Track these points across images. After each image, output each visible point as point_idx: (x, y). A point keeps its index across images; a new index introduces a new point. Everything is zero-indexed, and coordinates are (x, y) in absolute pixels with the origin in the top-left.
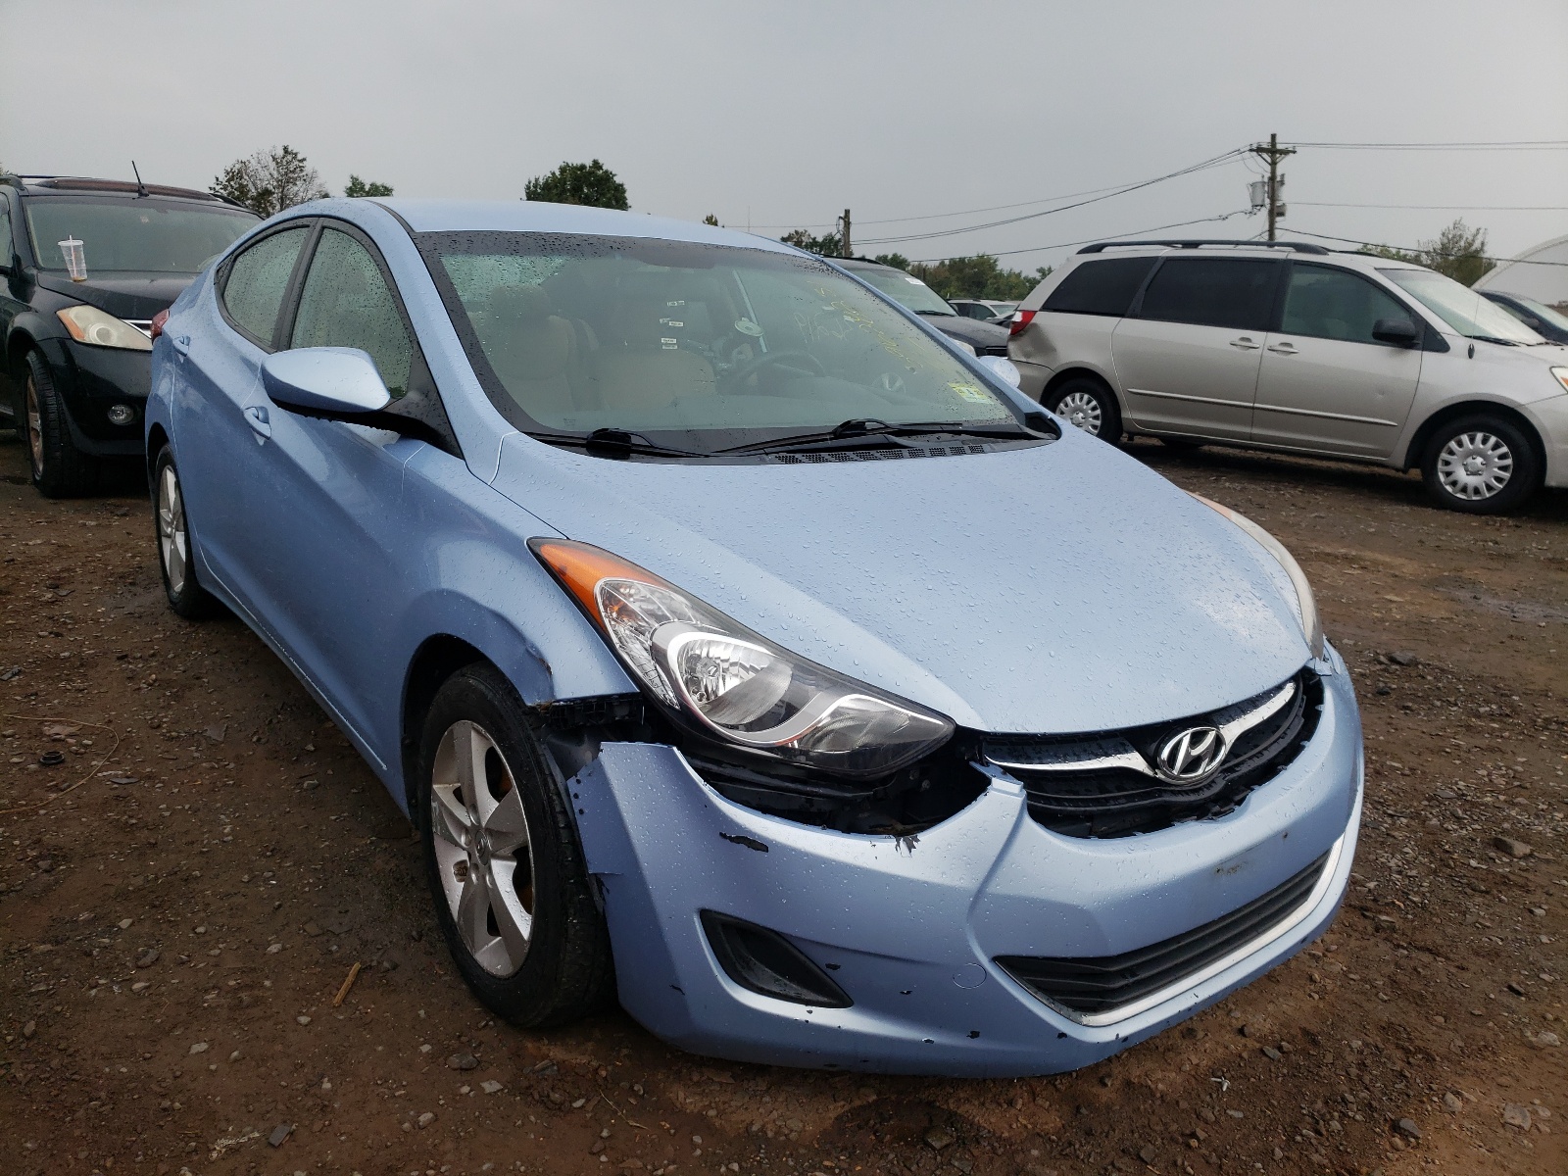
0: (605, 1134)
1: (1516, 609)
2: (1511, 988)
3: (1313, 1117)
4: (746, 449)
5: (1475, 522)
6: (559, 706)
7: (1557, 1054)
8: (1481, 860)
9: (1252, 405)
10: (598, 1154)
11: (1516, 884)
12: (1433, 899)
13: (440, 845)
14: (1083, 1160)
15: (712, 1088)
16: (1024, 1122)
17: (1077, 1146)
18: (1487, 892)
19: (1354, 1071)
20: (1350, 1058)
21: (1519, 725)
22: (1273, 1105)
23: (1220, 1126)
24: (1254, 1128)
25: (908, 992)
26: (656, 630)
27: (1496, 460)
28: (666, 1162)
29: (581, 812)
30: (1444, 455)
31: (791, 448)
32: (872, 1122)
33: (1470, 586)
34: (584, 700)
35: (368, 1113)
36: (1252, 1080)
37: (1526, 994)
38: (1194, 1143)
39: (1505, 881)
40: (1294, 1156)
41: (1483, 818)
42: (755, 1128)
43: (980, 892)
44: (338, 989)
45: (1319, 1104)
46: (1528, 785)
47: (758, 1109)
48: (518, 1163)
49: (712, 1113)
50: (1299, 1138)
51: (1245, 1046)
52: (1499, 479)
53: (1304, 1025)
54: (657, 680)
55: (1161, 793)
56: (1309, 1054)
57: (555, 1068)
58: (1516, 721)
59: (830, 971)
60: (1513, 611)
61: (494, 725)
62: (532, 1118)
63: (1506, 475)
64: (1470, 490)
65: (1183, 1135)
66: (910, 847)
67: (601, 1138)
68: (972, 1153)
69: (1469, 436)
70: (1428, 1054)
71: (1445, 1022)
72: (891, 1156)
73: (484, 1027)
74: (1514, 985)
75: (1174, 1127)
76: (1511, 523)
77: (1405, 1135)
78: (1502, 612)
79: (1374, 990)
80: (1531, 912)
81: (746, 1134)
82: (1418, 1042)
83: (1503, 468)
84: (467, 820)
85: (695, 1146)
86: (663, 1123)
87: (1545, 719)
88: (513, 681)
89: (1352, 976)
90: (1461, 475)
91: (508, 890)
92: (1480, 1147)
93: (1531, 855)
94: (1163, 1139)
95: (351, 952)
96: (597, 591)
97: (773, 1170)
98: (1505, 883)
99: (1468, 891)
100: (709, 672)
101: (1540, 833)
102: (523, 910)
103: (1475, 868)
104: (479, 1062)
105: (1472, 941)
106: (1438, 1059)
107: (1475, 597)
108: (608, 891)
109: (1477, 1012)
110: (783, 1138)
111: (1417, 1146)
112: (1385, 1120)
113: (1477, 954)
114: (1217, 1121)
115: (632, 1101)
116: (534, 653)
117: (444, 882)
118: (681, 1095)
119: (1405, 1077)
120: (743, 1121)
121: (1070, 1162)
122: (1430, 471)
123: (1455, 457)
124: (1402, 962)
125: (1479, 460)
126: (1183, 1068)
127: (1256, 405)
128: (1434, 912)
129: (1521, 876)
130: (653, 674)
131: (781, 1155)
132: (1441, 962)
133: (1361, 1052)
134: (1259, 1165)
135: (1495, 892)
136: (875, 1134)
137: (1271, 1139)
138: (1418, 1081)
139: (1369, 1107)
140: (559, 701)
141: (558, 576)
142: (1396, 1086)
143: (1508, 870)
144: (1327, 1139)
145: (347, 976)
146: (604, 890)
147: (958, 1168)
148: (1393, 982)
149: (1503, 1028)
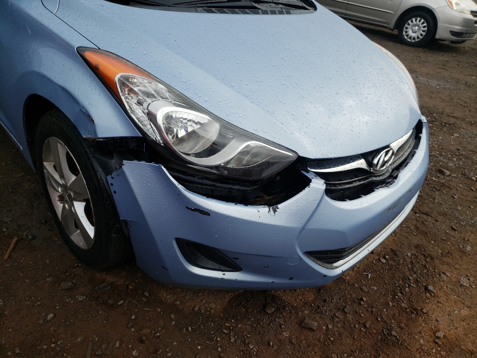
0: (133, 317)
1: (429, 82)
2: (452, 228)
3: (399, 287)
4: (189, 4)
5: (412, 49)
6: (100, 141)
7: (471, 254)
8: (436, 177)
9: (347, 2)
10: (131, 328)
11: (447, 186)
12: (424, 193)
13: (50, 189)
14: (324, 314)
15: (177, 290)
16: (301, 298)
17: (321, 308)
18: (439, 190)
19: (410, 266)
20: (408, 260)
21: (437, 125)
22: (386, 283)
23: (370, 294)
24: (381, 293)
25: (267, 267)
26: (150, 104)
27: (422, 28)
28: (160, 329)
29: (115, 192)
30: (406, 25)
31: (209, 5)
32: (243, 303)
33: (415, 73)
34: (113, 139)
35: (22, 316)
36: (378, 272)
37: (457, 231)
38: (362, 303)
39: (443, 185)
40: (396, 305)
41: (433, 161)
42: (196, 309)
43: (303, 228)
44: (7, 251)
45: (401, 282)
46: (444, 148)
47: (197, 299)
48: (95, 336)
49: (178, 303)
50: (397, 297)
51: (373, 258)
52: (421, 35)
53: (392, 248)
54: (151, 130)
55: (371, 177)
56: (394, 259)
57: (110, 287)
58: (436, 123)
59: (234, 260)
60: (429, 83)
61: (68, 143)
62: (100, 312)
63: (424, 34)
64: (412, 38)
65: (357, 299)
66: (275, 211)
67: (132, 319)
68: (283, 314)
69: (415, 19)
70: (432, 257)
71: (435, 243)
72: (252, 319)
73: (77, 266)
74: (454, 227)
75: (354, 295)
76: (422, 51)
77: (430, 292)
78: (425, 82)
79: (411, 231)
80: (454, 197)
81: (193, 312)
82: (428, 252)
83: (424, 31)
84: (61, 182)
85: (172, 320)
86: (158, 309)
87: (445, 123)
88: (75, 124)
89: (403, 226)
90: (411, 33)
91: (82, 215)
92: (455, 295)
93: (450, 175)
94: (351, 301)
95: (13, 231)
96: (116, 79)
97: (206, 330)
98: (443, 186)
99: (434, 190)
100: (178, 126)
101: (451, 166)
102: (90, 224)
103: (435, 181)
104: (75, 285)
105: (438, 209)
106: (435, 258)
107: (417, 77)
108: (130, 227)
109: (444, 238)
110: (208, 313)
111: (434, 296)
112: (423, 286)
113: (440, 215)
114: (368, 292)
115: (144, 299)
116: (85, 112)
117: (54, 204)
118: (165, 295)
119: (427, 268)
120: (191, 306)
121: (319, 315)
122: (401, 31)
123: (410, 26)
124: (418, 219)
125: (417, 28)
126: (354, 269)
127: (349, 3)
128: (425, 198)
129: (448, 183)
130: (149, 126)
131: (208, 322)
132: (430, 219)
133: (411, 258)
134: (385, 310)
135: (442, 190)
136: (245, 308)
137: (387, 298)
138: (431, 269)
139: (417, 281)
140: (99, 138)
141: (95, 70)
142: (424, 271)
143: (444, 181)
144: (405, 296)
145: (11, 244)
146: (128, 226)
147: (278, 322)
148: (417, 228)
149: (453, 244)
